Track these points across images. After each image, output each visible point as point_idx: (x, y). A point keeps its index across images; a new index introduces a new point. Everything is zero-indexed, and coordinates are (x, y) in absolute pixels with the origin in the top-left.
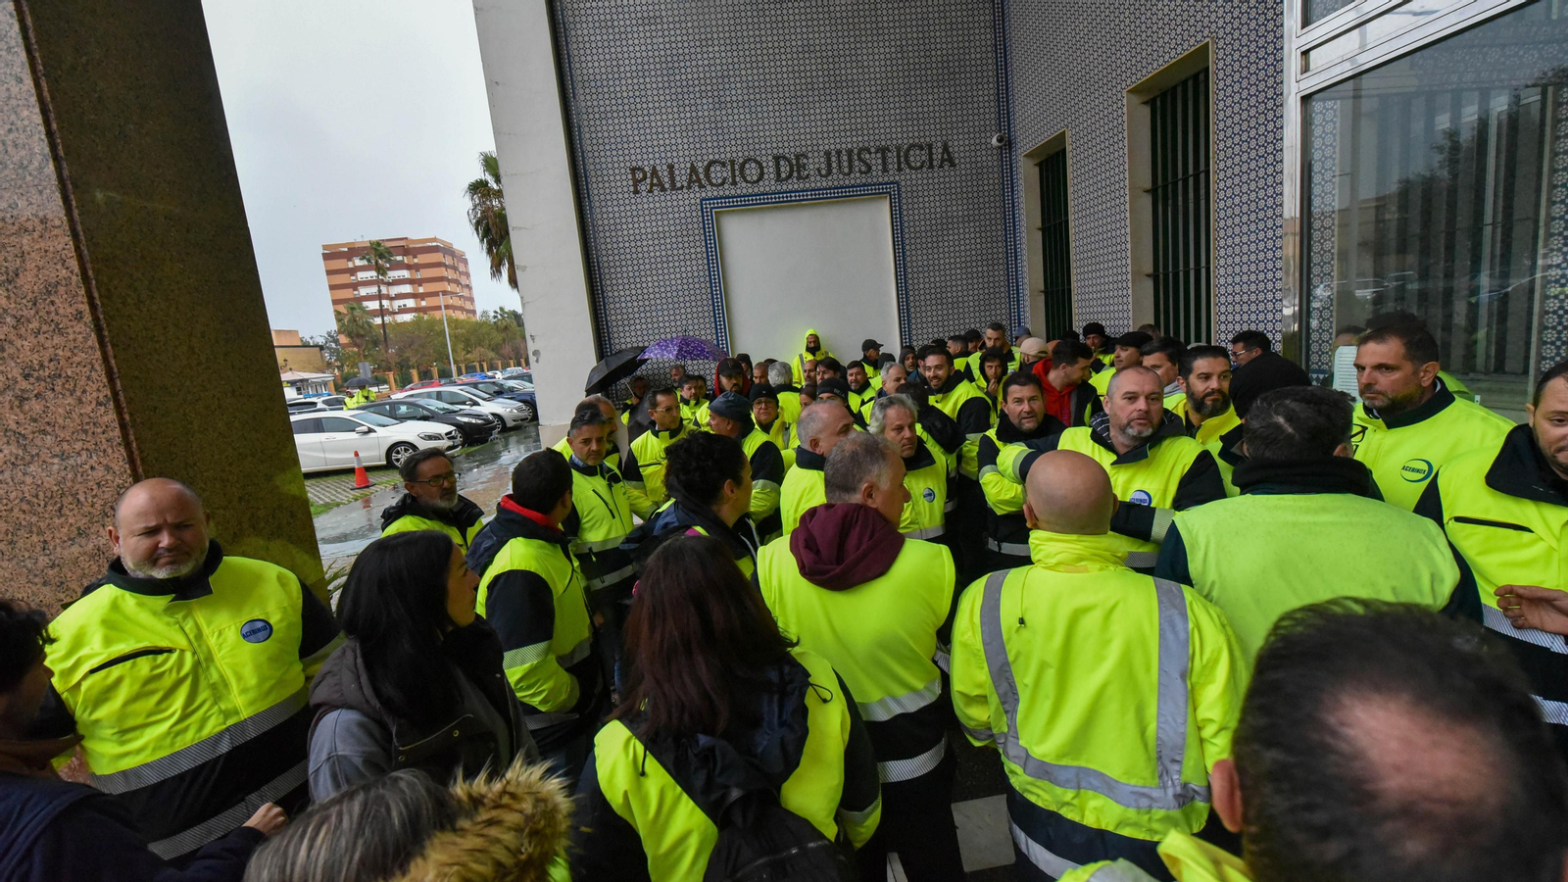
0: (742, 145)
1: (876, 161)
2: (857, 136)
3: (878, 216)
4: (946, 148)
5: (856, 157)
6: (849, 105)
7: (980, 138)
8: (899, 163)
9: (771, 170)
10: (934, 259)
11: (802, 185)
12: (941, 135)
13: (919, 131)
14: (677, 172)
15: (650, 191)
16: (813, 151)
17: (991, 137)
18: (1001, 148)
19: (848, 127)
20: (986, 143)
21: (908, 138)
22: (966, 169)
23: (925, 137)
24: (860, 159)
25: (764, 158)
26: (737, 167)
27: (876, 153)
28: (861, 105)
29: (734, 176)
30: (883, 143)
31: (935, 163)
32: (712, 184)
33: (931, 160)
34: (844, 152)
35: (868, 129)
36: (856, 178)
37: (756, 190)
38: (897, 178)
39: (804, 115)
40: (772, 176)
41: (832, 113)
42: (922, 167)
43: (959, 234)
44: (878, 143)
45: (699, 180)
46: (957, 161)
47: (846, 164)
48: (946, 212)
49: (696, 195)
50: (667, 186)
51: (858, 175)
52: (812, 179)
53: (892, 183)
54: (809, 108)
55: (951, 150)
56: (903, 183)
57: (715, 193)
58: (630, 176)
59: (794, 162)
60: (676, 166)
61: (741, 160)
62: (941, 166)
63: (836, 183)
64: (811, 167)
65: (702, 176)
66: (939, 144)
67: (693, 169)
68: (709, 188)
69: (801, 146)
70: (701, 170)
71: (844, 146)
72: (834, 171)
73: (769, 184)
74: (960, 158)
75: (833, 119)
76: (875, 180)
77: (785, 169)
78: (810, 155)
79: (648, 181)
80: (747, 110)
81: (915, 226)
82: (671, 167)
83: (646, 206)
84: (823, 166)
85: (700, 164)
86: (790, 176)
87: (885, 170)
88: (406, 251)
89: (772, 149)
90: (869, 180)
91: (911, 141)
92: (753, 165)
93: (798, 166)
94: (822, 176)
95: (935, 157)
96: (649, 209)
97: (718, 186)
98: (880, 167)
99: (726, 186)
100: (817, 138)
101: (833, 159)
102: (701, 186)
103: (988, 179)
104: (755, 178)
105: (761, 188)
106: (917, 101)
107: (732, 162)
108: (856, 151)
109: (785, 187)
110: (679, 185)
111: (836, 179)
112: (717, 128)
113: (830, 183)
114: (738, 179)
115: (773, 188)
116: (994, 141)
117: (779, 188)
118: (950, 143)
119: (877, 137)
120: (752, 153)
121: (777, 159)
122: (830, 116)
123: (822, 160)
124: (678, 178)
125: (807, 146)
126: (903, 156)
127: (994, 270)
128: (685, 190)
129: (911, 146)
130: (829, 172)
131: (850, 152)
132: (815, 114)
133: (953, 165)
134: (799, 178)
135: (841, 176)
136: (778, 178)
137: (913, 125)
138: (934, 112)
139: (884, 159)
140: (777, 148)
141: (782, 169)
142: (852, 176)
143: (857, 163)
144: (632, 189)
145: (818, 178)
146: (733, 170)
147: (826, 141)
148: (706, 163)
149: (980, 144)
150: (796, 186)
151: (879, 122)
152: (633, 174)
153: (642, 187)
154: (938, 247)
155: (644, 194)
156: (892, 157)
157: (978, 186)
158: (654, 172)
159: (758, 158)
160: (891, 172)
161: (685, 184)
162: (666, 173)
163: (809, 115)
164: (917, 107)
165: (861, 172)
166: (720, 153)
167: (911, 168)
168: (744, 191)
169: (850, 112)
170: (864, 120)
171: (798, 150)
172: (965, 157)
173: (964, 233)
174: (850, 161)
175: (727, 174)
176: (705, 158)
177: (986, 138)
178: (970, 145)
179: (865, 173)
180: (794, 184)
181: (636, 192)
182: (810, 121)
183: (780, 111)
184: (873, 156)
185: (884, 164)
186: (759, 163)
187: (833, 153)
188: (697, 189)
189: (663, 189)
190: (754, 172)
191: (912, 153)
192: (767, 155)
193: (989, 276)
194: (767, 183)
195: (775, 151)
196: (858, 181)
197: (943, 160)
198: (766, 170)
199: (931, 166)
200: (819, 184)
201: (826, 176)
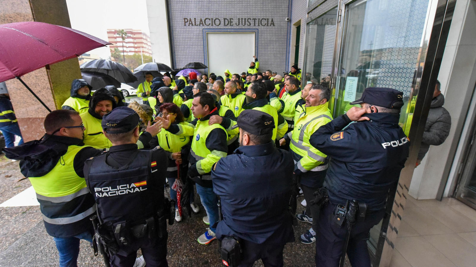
0: (215, 14)
1: (252, 22)
2: (248, 14)
3: (251, 38)
4: (272, 20)
5: (247, 21)
6: (246, 5)
7: (282, 18)
8: (259, 23)
9: (223, 22)
10: (266, 52)
11: (231, 27)
12: (271, 16)
13: (265, 15)
14: (197, 21)
15: (189, 25)
16: (235, 18)
17: (285, 18)
18: (288, 22)
19: (245, 12)
20: (284, 20)
21: (262, 16)
22: (277, 27)
23: (267, 16)
24: (248, 21)
25: (221, 19)
26: (213, 21)
27: (253, 20)
28: (249, 5)
29: (212, 23)
30: (255, 17)
31: (269, 24)
32: (206, 25)
33: (268, 23)
34: (243, 19)
35: (251, 13)
36: (246, 27)
37: (218, 28)
38: (258, 28)
39: (233, 7)
40: (223, 24)
41: (241, 7)
42: (265, 25)
43: (274, 45)
44: (253, 17)
45: (202, 23)
46: (275, 24)
47: (244, 22)
48: (271, 39)
49: (202, 27)
50: (194, 24)
51: (247, 26)
52: (234, 26)
53: (256, 29)
54: (235, 5)
55: (274, 21)
56: (259, 29)
57: (207, 28)
58: (184, 21)
59: (229, 20)
60: (197, 19)
61: (215, 19)
62: (271, 25)
63: (240, 28)
64: (234, 22)
65: (203, 22)
66: (271, 19)
67: (201, 20)
68: (205, 26)
69: (232, 16)
70: (203, 21)
71: (244, 17)
72: (240, 24)
73: (222, 26)
74: (276, 23)
75: (241, 9)
76: (251, 28)
77: (227, 22)
78: (234, 19)
79: (189, 22)
80: (217, 4)
81: (261, 42)
82: (195, 19)
83: (187, 29)
84: (237, 22)
85: (203, 19)
86: (228, 24)
87: (255, 25)
88: (132, 33)
89: (223, 16)
90: (250, 28)
91: (263, 17)
92: (218, 20)
93: (230, 22)
94: (237, 25)
95: (269, 23)
96: (188, 30)
97: (208, 25)
98: (253, 24)
99: (210, 26)
100: (236, 14)
101: (240, 21)
102: (203, 25)
103: (283, 30)
104: (218, 24)
105: (220, 27)
106: (265, 6)
107: (212, 19)
108: (247, 19)
109: (226, 28)
110: (197, 24)
111: (241, 26)
112: (208, 9)
113: (239, 28)
114: (213, 24)
115: (223, 27)
116: (286, 20)
117: (224, 27)
118: (274, 19)
119: (253, 15)
120: (218, 17)
121: (225, 19)
122: (240, 8)
123: (237, 21)
124: (197, 22)
125: (233, 16)
126: (260, 21)
127: (282, 57)
128: (198, 26)
129: (263, 19)
130: (239, 24)
131: (245, 19)
132: (236, 7)
133: (274, 25)
134: (230, 25)
135: (242, 26)
136: (225, 25)
137: (264, 13)
138: (270, 9)
139: (255, 22)
140: (225, 16)
141: (226, 22)
142: (245, 26)
143: (247, 22)
144: (184, 24)
145: (236, 26)
146: (212, 21)
147: (239, 15)
148: (205, 19)
149: (282, 20)
150: (229, 28)
151: (254, 11)
152: (185, 20)
153: (187, 24)
154: (267, 49)
155: (187, 26)
156: (257, 21)
157: (280, 32)
158: (190, 20)
159: (219, 19)
160: (256, 26)
161: (199, 24)
162: (194, 21)
163: (235, 7)
164: (265, 7)
165: (248, 25)
166: (209, 16)
167: (262, 25)
168: (215, 28)
169: (246, 7)
170: (250, 10)
171: (231, 17)
172: (277, 23)
173: (275, 45)
174: (245, 22)
175: (210, 22)
176: (205, 17)
177: (284, 18)
178: (279, 20)
179: (249, 25)
180: (229, 27)
181: (185, 25)
182: (235, 9)
183: (226, 5)
184: (252, 21)
185: (255, 23)
186: (220, 20)
187: (241, 19)
188: (202, 26)
189: (192, 25)
190: (218, 22)
191: (263, 21)
192: (222, 18)
193: (281, 58)
194: (221, 26)
195: (224, 17)
196: (247, 28)
197: (271, 24)
198: (221, 22)
199: (268, 25)
200: (236, 28)
201: (238, 25)
